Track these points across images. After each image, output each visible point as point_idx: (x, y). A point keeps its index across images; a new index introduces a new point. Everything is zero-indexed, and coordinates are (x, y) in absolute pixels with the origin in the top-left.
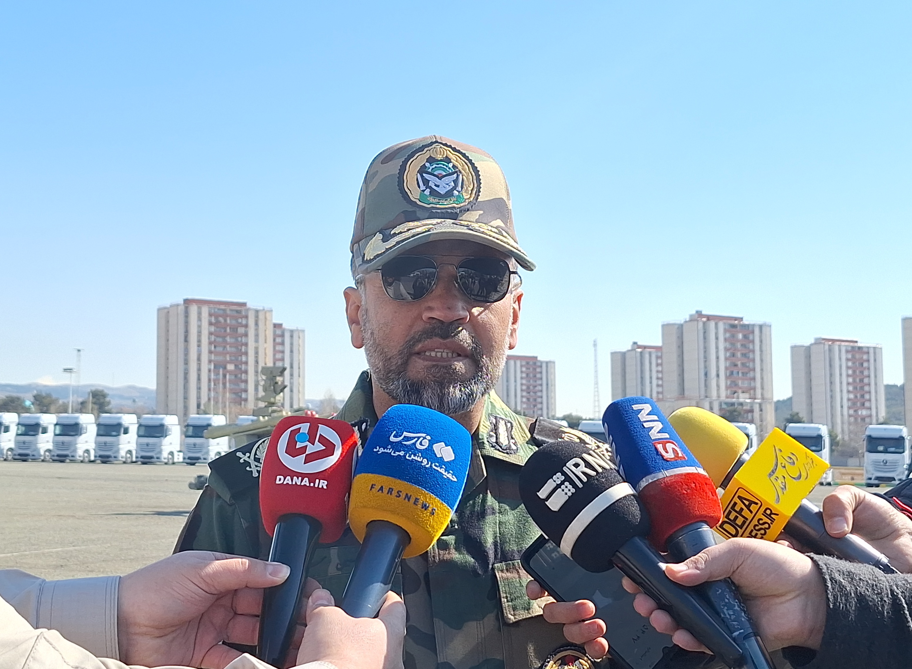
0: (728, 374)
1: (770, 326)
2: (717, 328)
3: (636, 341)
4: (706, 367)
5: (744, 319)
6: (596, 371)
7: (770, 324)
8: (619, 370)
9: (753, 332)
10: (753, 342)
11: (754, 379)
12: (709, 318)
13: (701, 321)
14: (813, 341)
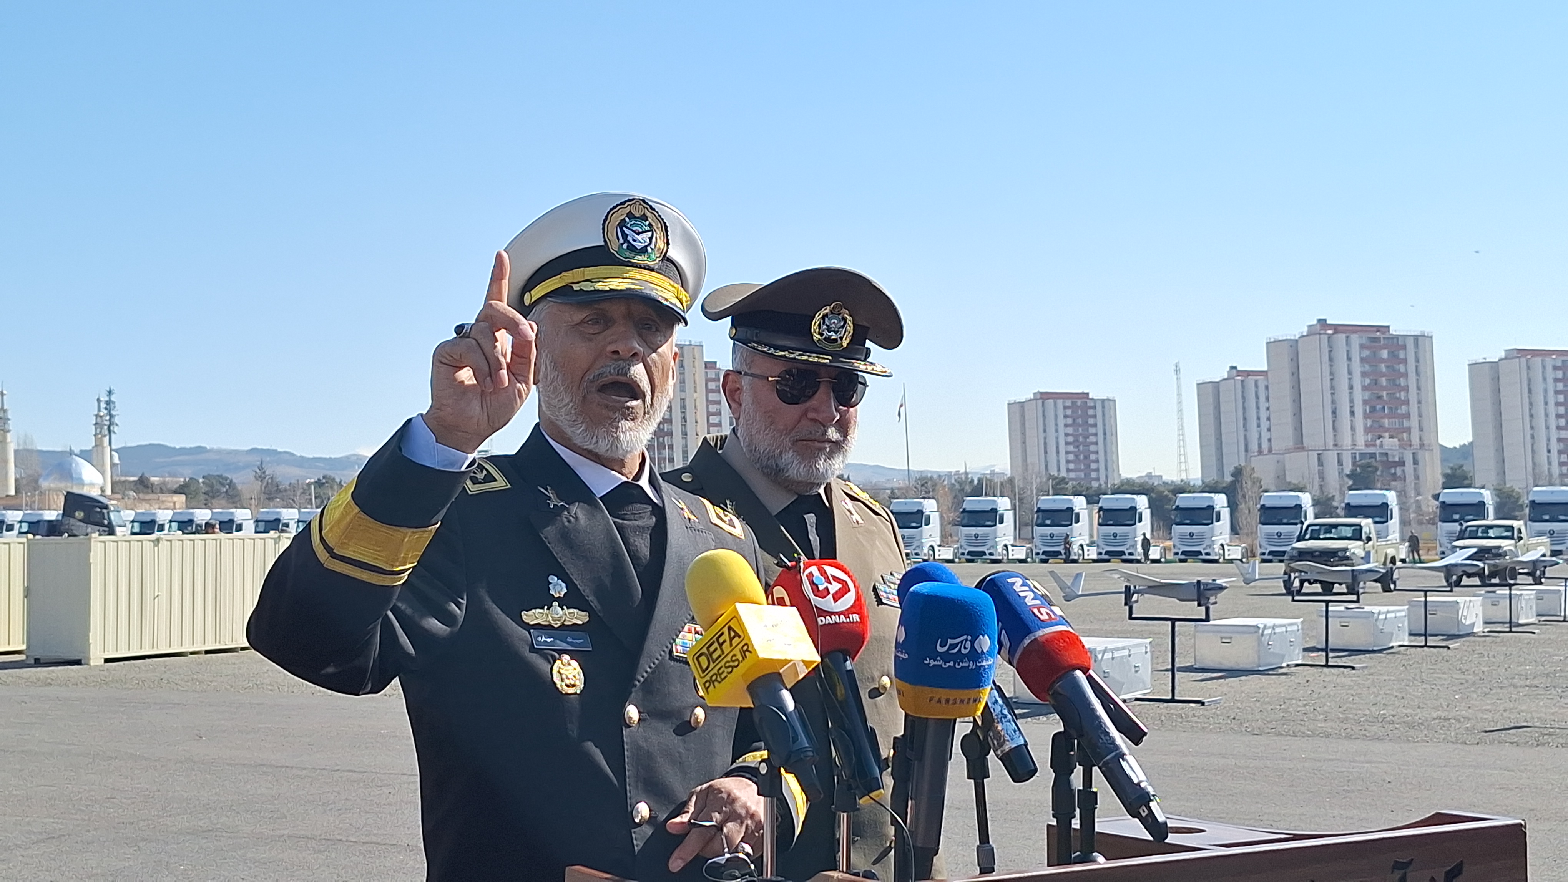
0: (1368, 411)
1: (1431, 337)
2: (1348, 343)
3: (1234, 365)
4: (1333, 402)
5: (1391, 328)
6: (1180, 411)
7: (1430, 335)
8: (1211, 410)
9: (1404, 347)
10: (1405, 361)
11: (1408, 416)
12: (1337, 328)
13: (1326, 334)
14: (1503, 355)
